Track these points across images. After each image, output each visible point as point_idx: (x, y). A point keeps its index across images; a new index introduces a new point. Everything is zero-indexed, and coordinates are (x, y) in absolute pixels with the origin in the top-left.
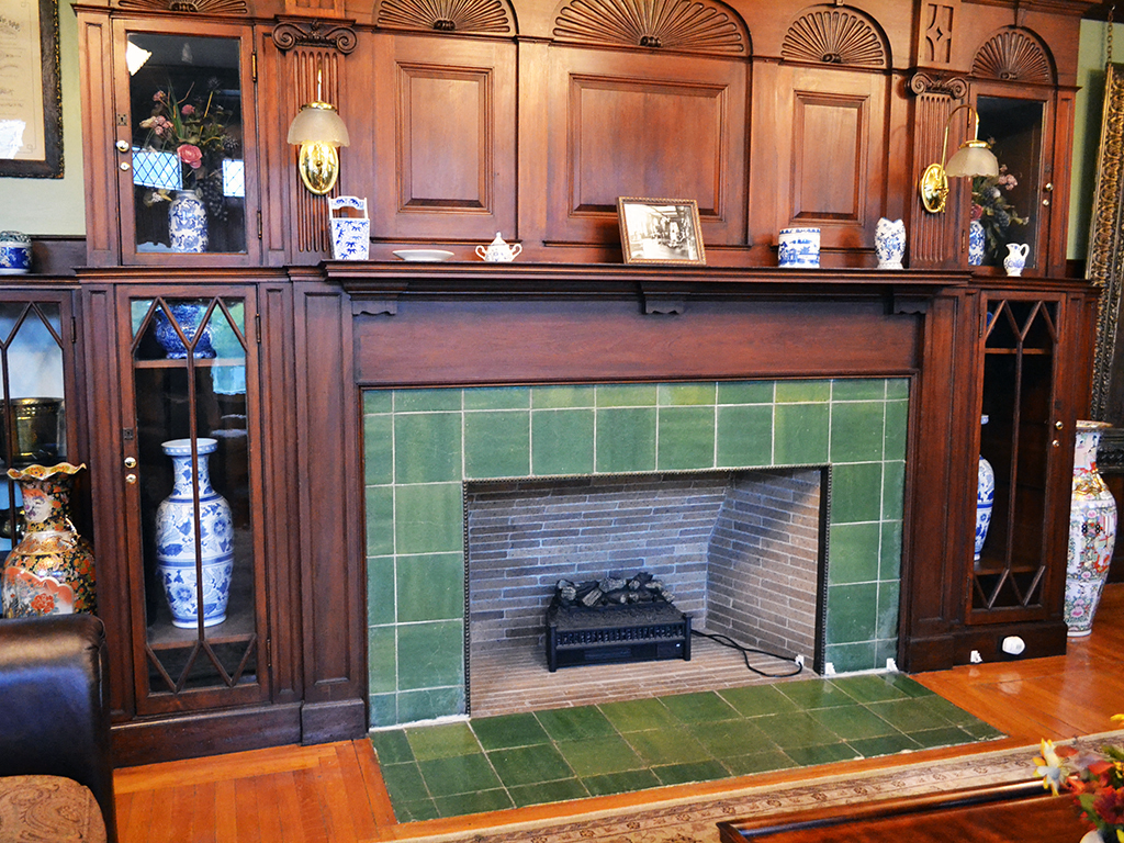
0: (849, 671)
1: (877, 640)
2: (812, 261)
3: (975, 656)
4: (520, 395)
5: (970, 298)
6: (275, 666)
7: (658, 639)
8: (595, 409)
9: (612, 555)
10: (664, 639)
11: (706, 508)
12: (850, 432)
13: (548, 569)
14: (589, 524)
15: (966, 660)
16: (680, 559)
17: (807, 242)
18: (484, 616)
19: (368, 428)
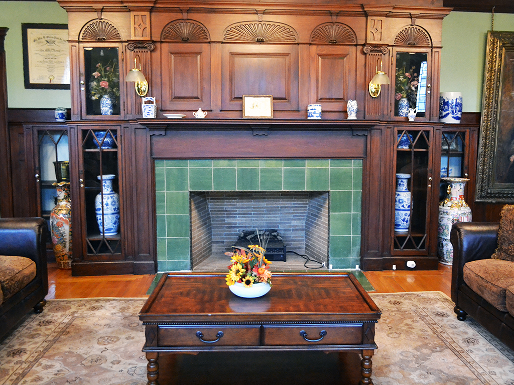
0: (340, 268)
1: (351, 258)
2: (317, 116)
3: (394, 267)
4: (209, 163)
5: (389, 130)
6: (126, 248)
7: (274, 253)
8: (236, 168)
9: (266, 223)
10: (276, 253)
11: (301, 207)
12: (337, 179)
13: (241, 227)
14: (255, 211)
15: (392, 269)
16: (293, 226)
17: (315, 109)
18: (217, 242)
19: (156, 172)
